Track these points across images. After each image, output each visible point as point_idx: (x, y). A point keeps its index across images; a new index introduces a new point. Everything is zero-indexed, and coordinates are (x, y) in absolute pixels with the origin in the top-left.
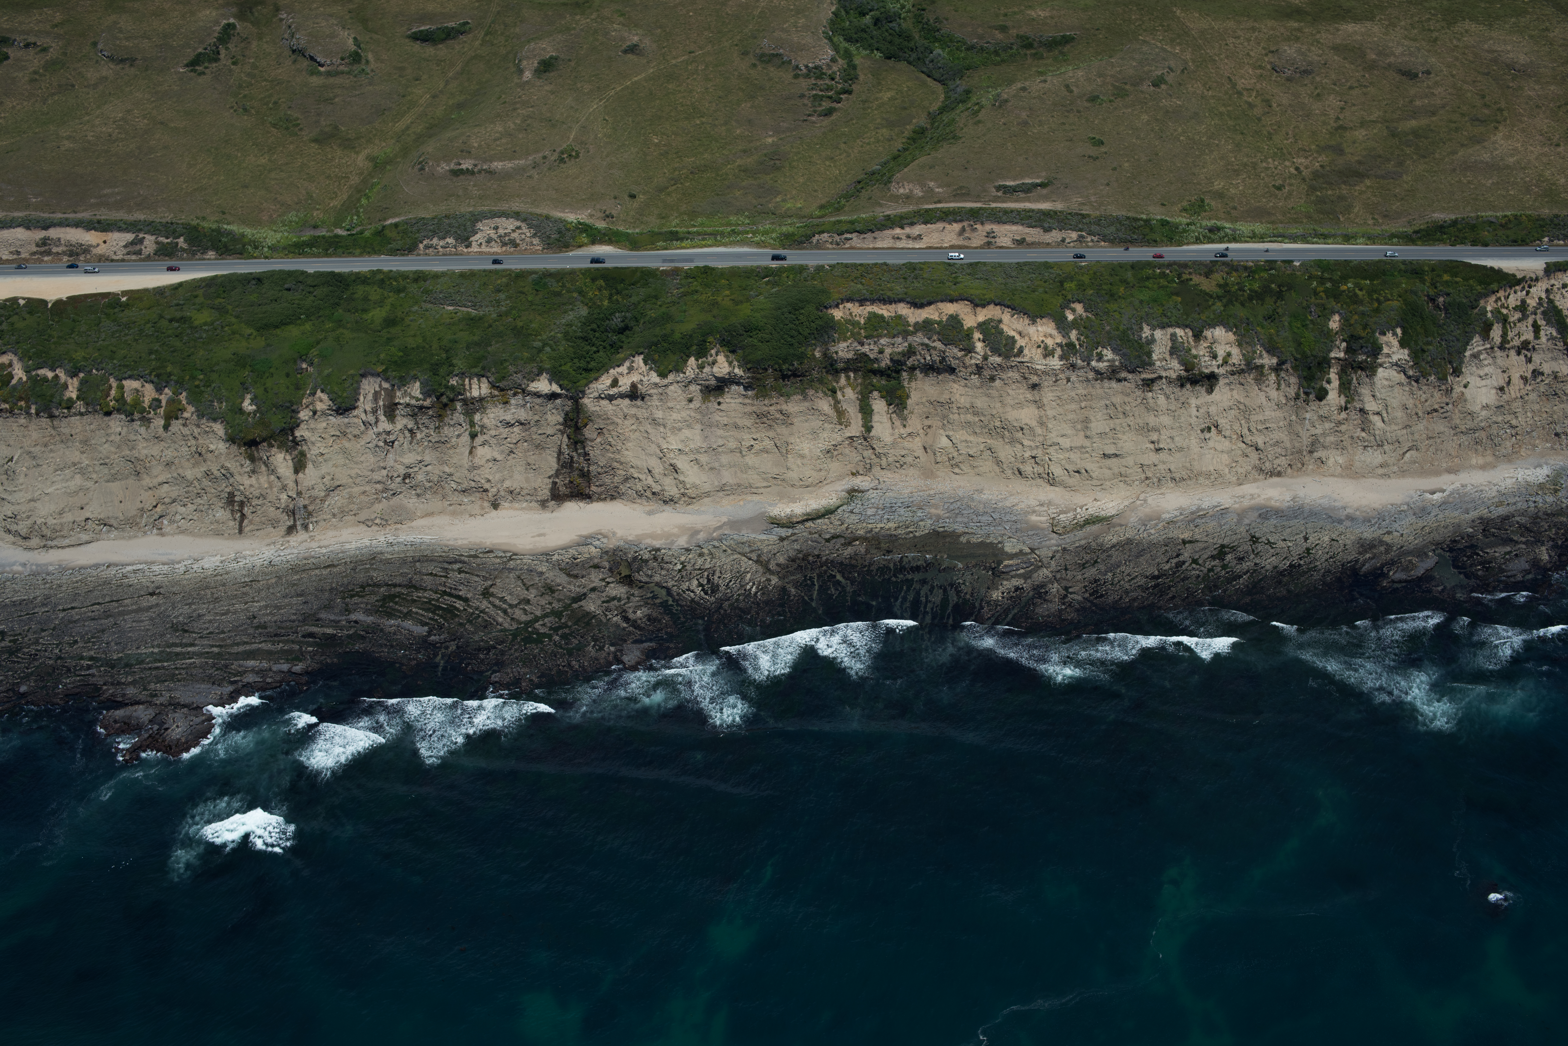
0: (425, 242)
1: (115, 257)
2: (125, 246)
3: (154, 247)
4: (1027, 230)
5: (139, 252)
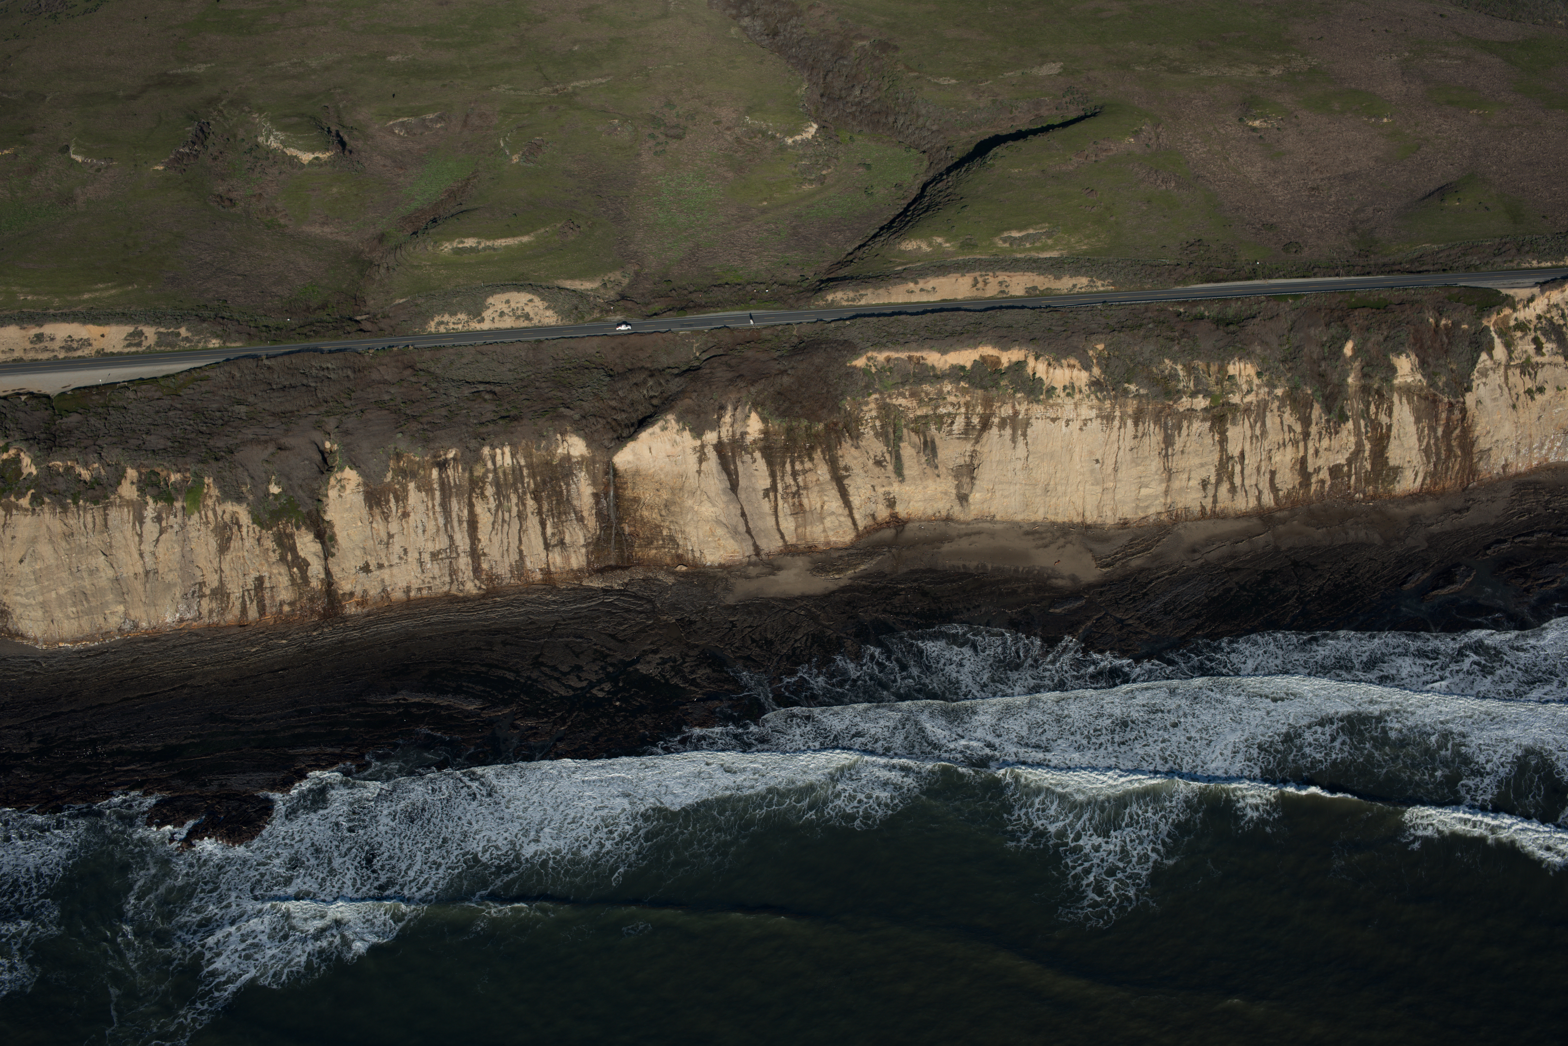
1: (114, 350)
2: (125, 339)
3: (155, 338)
4: (1039, 278)
5: (139, 344)
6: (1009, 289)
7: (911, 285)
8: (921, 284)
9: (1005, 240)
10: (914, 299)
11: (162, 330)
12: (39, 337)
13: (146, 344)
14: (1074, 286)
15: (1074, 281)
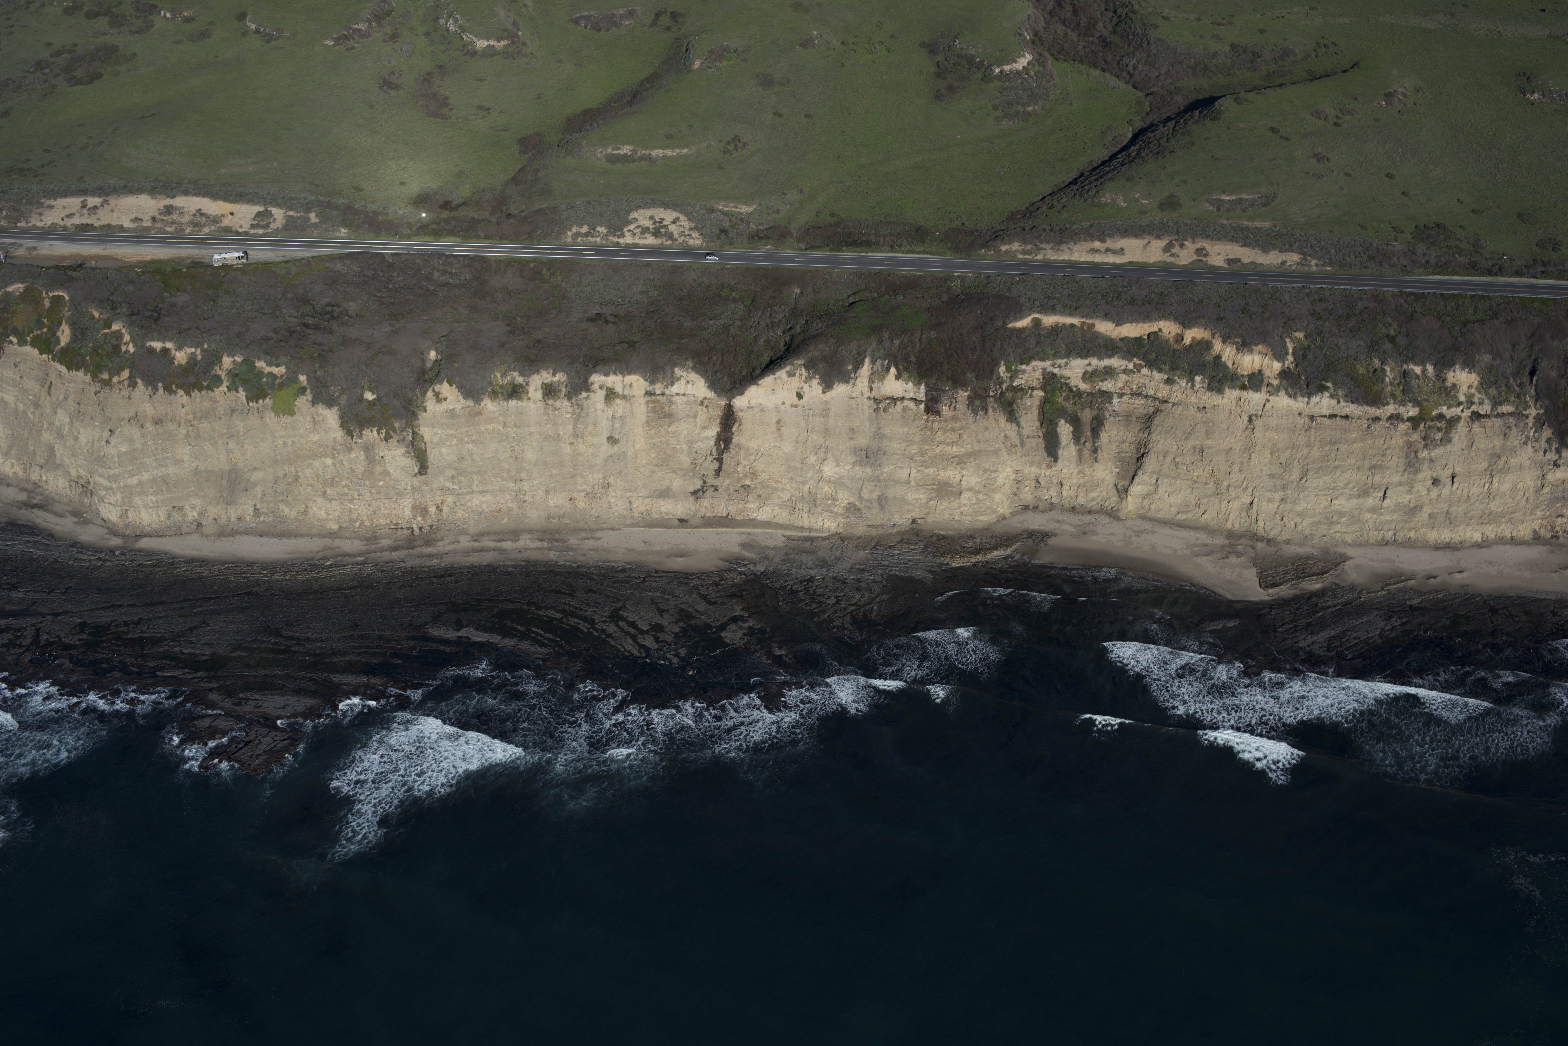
1: (241, 230)
2: (252, 219)
3: (283, 221)
4: (1244, 250)
5: (267, 226)
6: (1209, 259)
7: (1097, 244)
8: (1109, 243)
9: (1212, 203)
10: (1098, 258)
11: (291, 213)
12: (169, 210)
13: (273, 226)
14: (1284, 263)
15: (1284, 257)
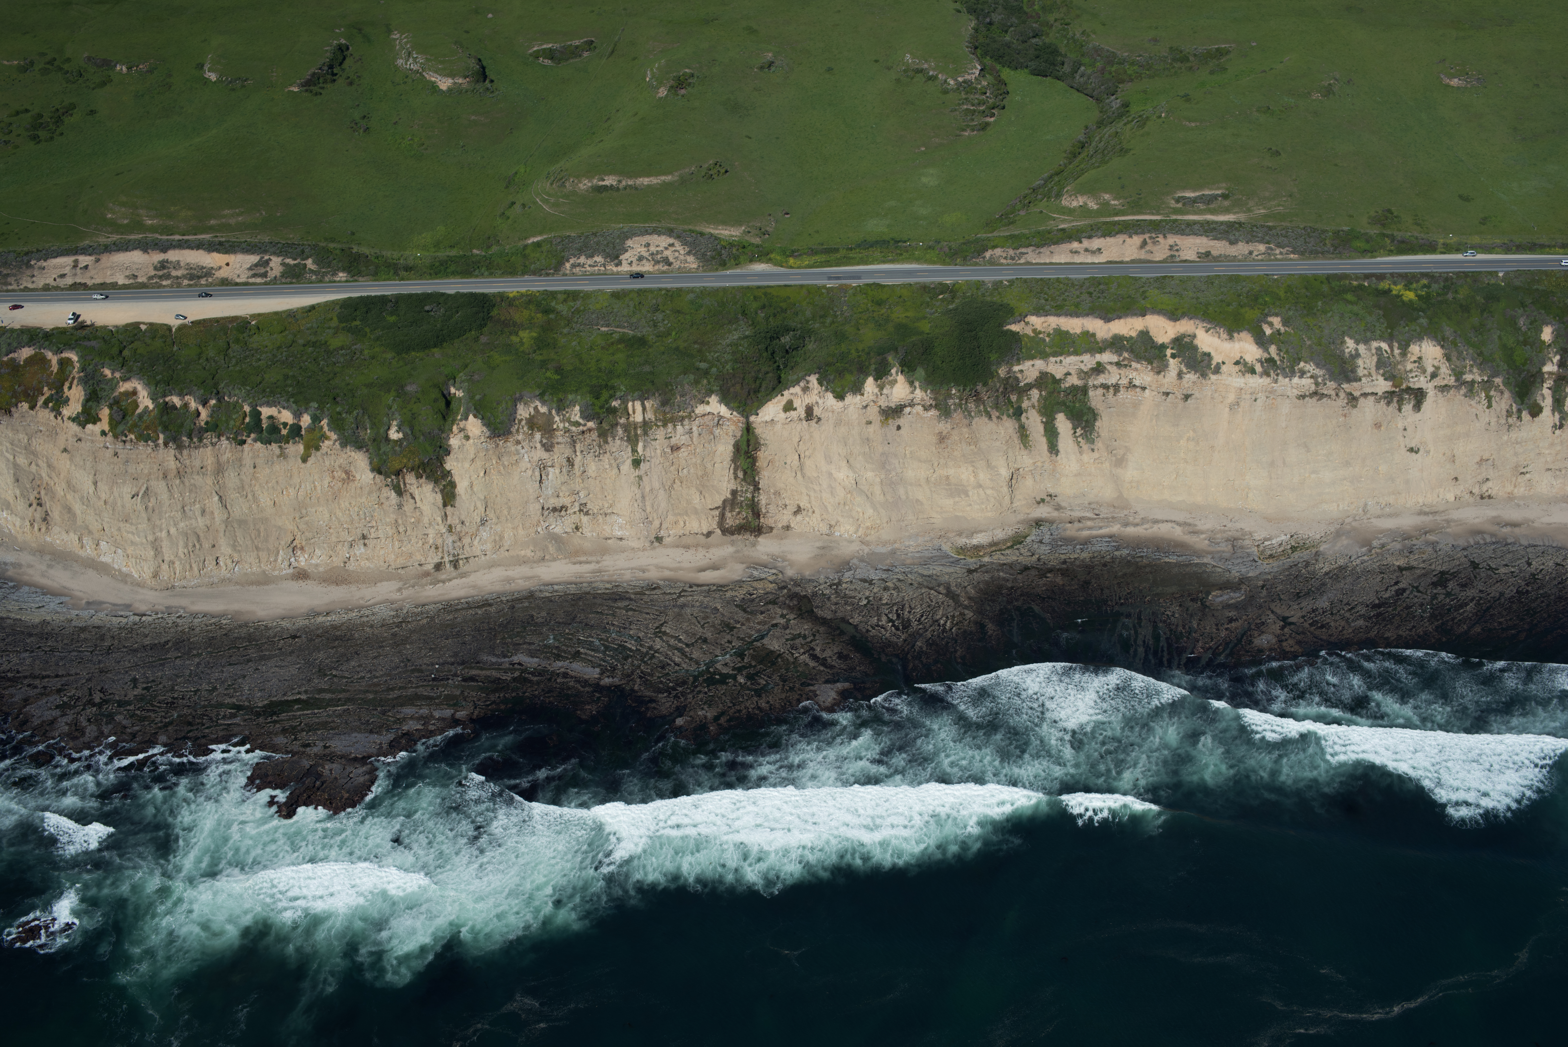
0: (572, 261)
1: (238, 280)
2: (250, 269)
3: (281, 269)
4: (1213, 243)
5: (264, 275)
6: (1181, 253)
7: (1075, 245)
8: (1086, 243)
9: (1178, 201)
10: (1078, 259)
11: (289, 261)
12: (163, 265)
13: (271, 274)
14: (1251, 253)
15: (1251, 247)
